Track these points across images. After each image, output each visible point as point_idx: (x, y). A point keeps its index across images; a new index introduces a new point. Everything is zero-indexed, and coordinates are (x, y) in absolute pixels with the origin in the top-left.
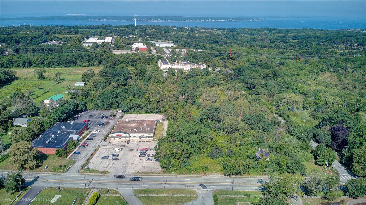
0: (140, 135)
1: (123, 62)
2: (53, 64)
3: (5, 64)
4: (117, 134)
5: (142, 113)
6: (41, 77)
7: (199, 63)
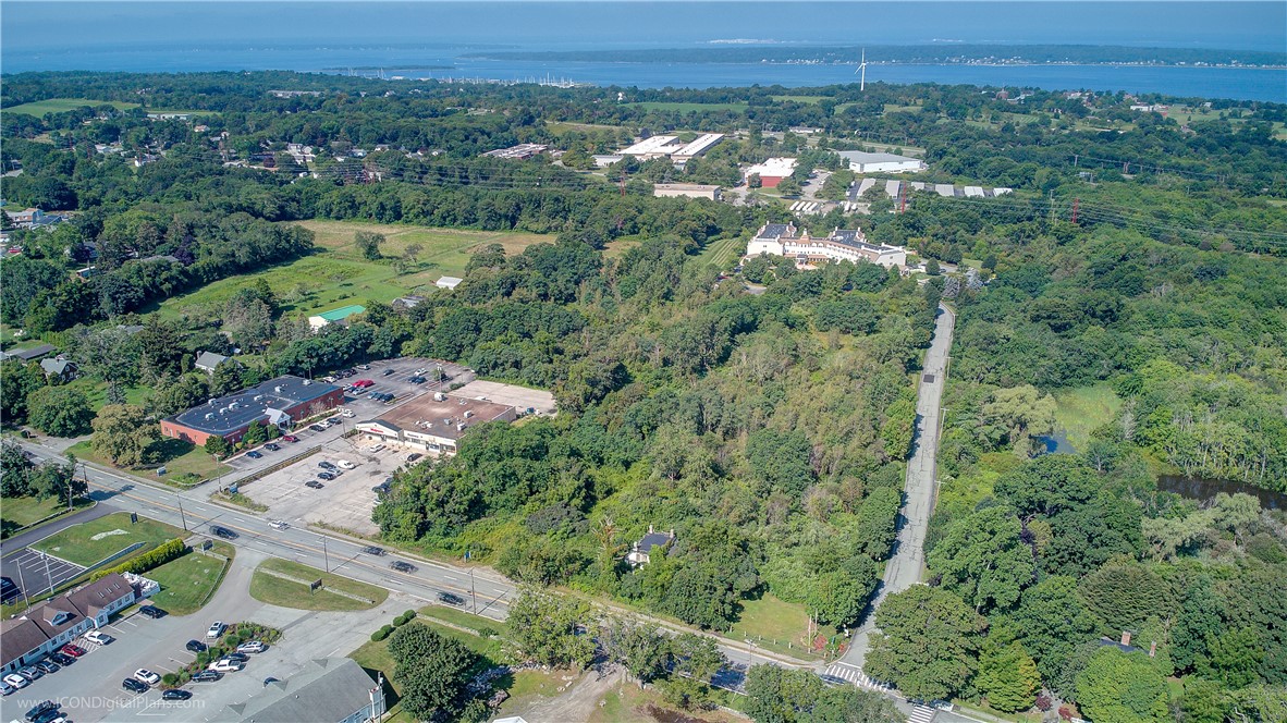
0: (426, 437)
1: (644, 224)
2: (455, 220)
3: (335, 209)
4: (372, 425)
5: (521, 384)
6: (372, 251)
7: (883, 244)
